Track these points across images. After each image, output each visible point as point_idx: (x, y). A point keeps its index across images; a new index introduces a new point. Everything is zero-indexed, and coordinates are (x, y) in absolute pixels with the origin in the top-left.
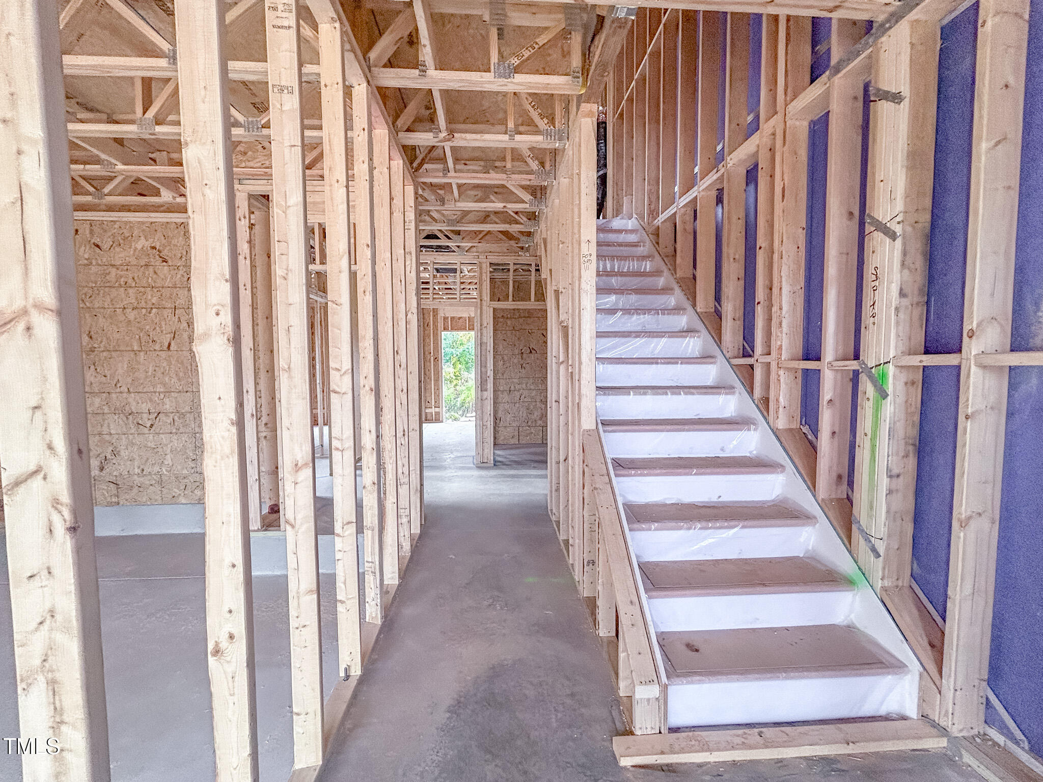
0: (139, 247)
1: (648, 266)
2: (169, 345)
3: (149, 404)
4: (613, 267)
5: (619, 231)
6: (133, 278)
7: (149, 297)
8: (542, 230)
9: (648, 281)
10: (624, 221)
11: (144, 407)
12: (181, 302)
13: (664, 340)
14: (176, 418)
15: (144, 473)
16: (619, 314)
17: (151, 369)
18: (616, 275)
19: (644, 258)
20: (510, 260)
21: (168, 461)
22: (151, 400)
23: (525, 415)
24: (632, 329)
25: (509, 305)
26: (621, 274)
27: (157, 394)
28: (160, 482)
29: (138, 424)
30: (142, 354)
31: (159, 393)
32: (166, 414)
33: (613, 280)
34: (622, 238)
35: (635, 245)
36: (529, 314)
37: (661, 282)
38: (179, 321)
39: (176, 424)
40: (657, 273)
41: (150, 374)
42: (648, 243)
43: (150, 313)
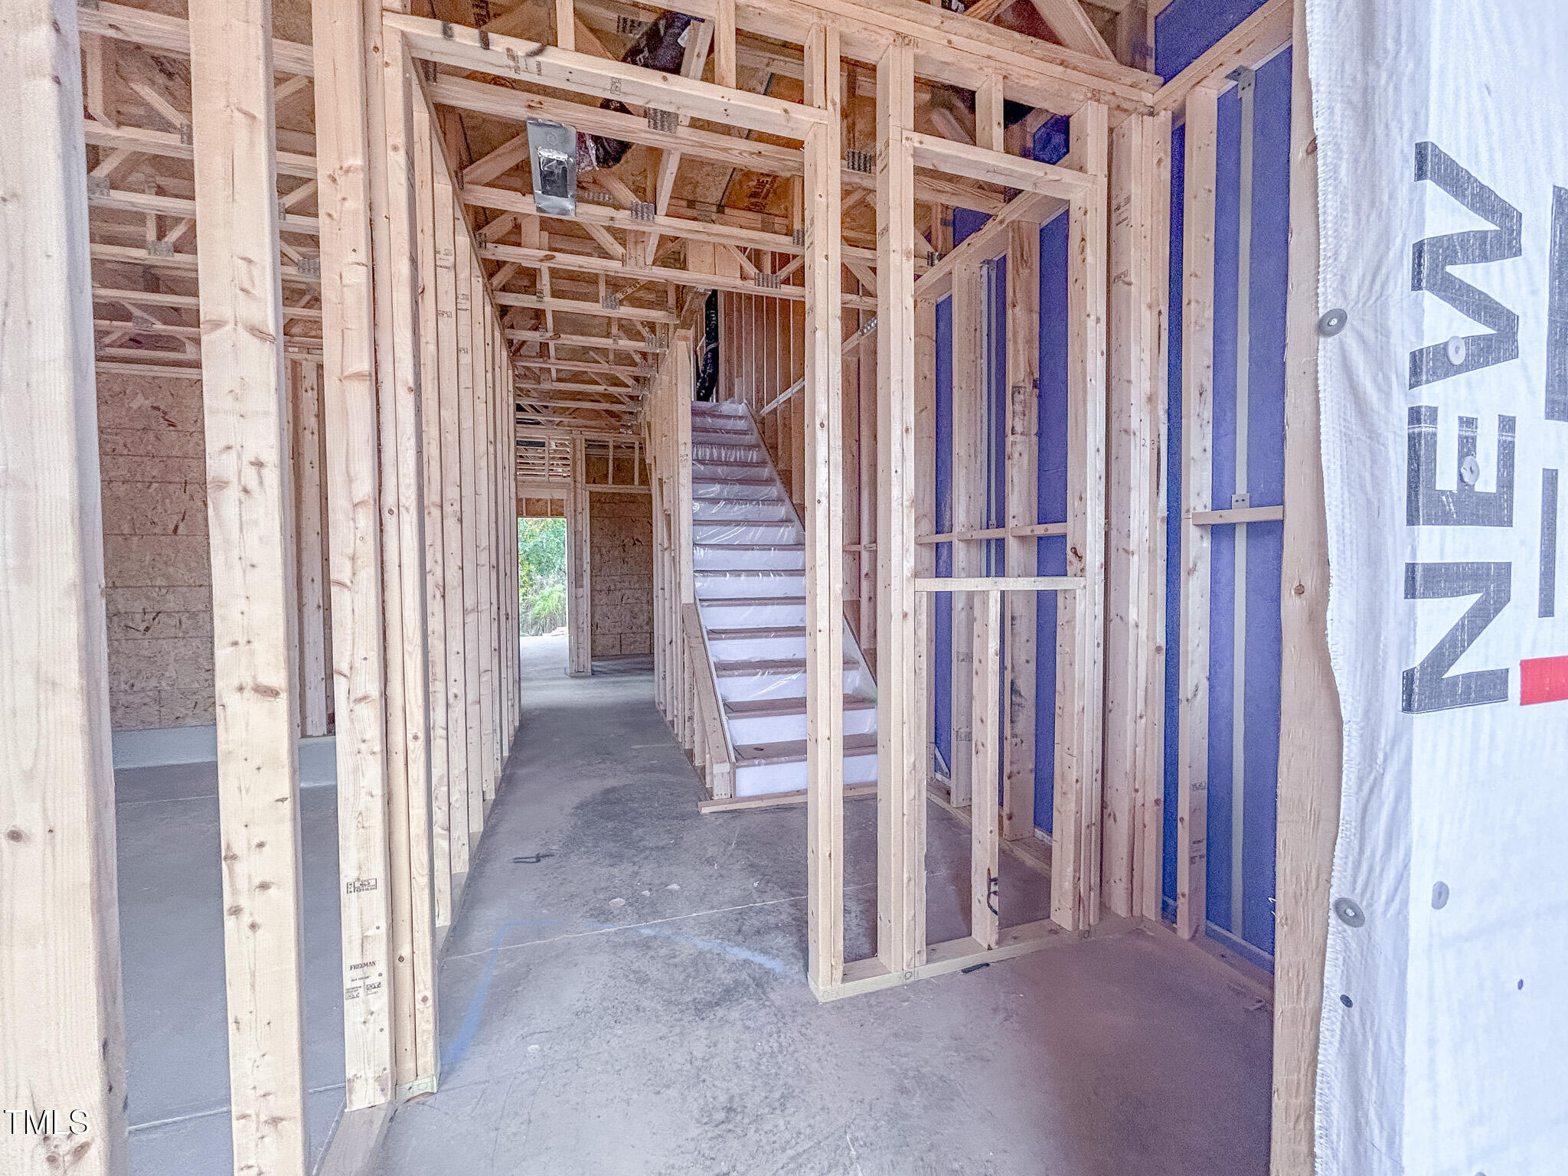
0: (135, 405)
1: (754, 456)
2: (176, 527)
3: (144, 600)
4: (720, 455)
5: (729, 417)
6: (125, 445)
7: (148, 469)
8: (646, 413)
9: (752, 472)
10: (734, 406)
11: (138, 606)
12: (194, 475)
13: (762, 529)
14: (184, 619)
15: (135, 689)
16: (722, 503)
17: (148, 558)
18: (722, 465)
19: (750, 447)
20: (610, 438)
21: (171, 672)
22: (148, 598)
23: (628, 618)
24: (733, 519)
25: (609, 487)
26: (727, 464)
27: (157, 589)
28: (159, 701)
29: (127, 626)
30: (135, 539)
31: (160, 588)
32: (169, 614)
33: (719, 470)
34: (730, 424)
35: (744, 432)
36: (632, 499)
37: (766, 472)
38: (192, 498)
39: (184, 626)
40: (762, 463)
41: (147, 563)
42: (756, 432)
43: (148, 488)
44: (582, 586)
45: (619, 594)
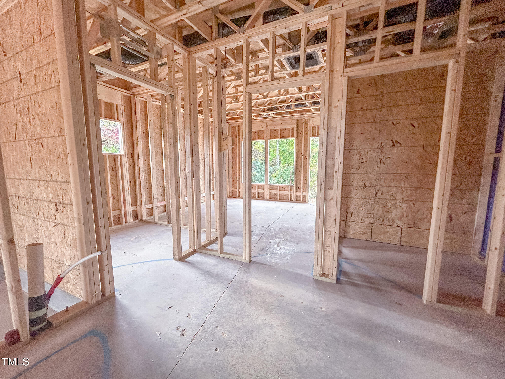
23: (381, 212)
44: (331, 188)
45: (373, 191)
